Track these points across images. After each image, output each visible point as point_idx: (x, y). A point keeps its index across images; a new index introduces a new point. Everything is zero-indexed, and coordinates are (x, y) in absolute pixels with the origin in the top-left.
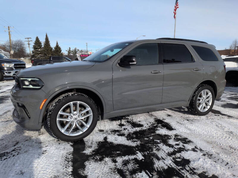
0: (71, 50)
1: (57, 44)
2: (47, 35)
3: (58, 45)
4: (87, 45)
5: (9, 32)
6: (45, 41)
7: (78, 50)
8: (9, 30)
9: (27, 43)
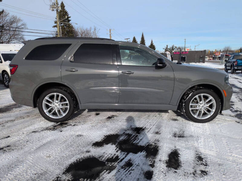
0: (169, 47)
1: (152, 42)
2: (143, 34)
3: (153, 44)
4: (185, 42)
5: (110, 35)
6: (141, 40)
7: (176, 47)
8: (110, 32)
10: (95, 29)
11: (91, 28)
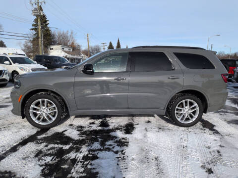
2: (118, 40)
9: (103, 47)
10: (72, 33)
11: (68, 31)
